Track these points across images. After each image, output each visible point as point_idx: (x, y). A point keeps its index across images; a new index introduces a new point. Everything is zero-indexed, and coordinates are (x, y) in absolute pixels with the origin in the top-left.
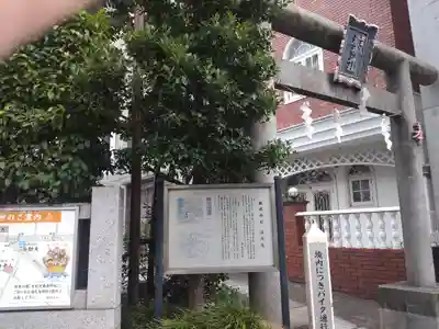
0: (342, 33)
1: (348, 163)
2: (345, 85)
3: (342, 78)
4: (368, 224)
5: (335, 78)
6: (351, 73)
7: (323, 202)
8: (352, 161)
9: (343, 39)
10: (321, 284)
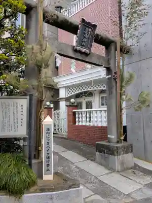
0: (78, 26)
1: (99, 88)
2: (80, 52)
3: (78, 48)
4: (100, 115)
5: (75, 48)
6: (83, 46)
7: (89, 105)
8: (101, 87)
9: (78, 29)
10: (48, 143)
